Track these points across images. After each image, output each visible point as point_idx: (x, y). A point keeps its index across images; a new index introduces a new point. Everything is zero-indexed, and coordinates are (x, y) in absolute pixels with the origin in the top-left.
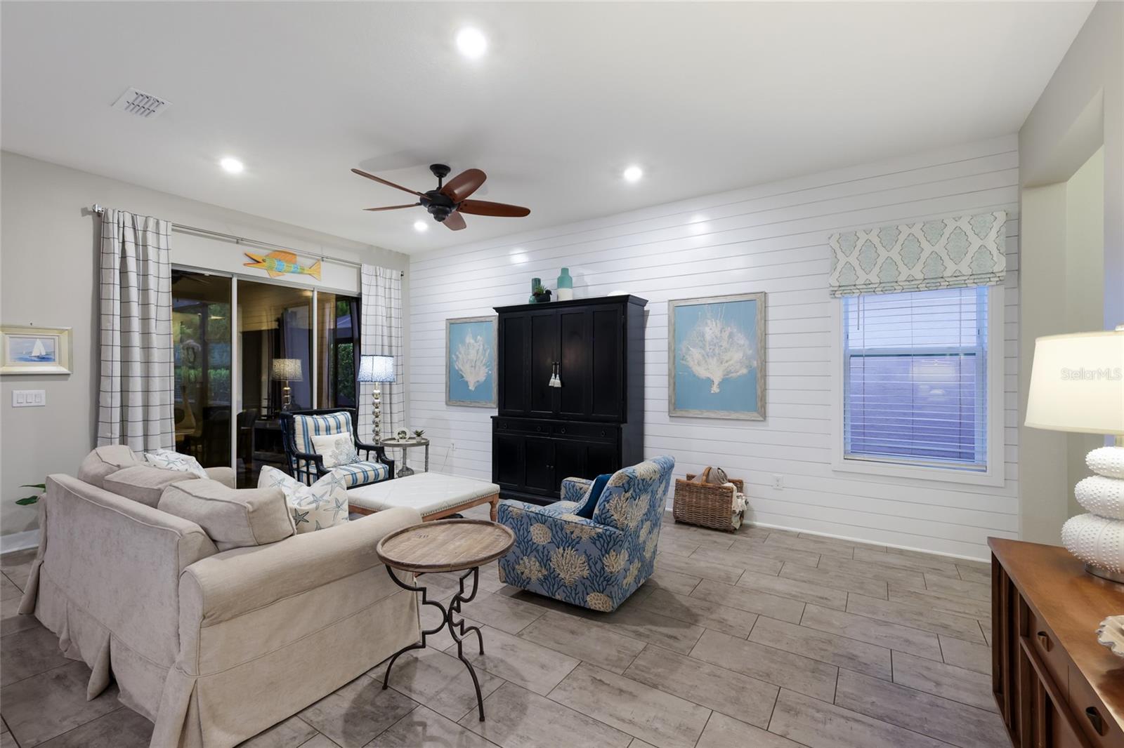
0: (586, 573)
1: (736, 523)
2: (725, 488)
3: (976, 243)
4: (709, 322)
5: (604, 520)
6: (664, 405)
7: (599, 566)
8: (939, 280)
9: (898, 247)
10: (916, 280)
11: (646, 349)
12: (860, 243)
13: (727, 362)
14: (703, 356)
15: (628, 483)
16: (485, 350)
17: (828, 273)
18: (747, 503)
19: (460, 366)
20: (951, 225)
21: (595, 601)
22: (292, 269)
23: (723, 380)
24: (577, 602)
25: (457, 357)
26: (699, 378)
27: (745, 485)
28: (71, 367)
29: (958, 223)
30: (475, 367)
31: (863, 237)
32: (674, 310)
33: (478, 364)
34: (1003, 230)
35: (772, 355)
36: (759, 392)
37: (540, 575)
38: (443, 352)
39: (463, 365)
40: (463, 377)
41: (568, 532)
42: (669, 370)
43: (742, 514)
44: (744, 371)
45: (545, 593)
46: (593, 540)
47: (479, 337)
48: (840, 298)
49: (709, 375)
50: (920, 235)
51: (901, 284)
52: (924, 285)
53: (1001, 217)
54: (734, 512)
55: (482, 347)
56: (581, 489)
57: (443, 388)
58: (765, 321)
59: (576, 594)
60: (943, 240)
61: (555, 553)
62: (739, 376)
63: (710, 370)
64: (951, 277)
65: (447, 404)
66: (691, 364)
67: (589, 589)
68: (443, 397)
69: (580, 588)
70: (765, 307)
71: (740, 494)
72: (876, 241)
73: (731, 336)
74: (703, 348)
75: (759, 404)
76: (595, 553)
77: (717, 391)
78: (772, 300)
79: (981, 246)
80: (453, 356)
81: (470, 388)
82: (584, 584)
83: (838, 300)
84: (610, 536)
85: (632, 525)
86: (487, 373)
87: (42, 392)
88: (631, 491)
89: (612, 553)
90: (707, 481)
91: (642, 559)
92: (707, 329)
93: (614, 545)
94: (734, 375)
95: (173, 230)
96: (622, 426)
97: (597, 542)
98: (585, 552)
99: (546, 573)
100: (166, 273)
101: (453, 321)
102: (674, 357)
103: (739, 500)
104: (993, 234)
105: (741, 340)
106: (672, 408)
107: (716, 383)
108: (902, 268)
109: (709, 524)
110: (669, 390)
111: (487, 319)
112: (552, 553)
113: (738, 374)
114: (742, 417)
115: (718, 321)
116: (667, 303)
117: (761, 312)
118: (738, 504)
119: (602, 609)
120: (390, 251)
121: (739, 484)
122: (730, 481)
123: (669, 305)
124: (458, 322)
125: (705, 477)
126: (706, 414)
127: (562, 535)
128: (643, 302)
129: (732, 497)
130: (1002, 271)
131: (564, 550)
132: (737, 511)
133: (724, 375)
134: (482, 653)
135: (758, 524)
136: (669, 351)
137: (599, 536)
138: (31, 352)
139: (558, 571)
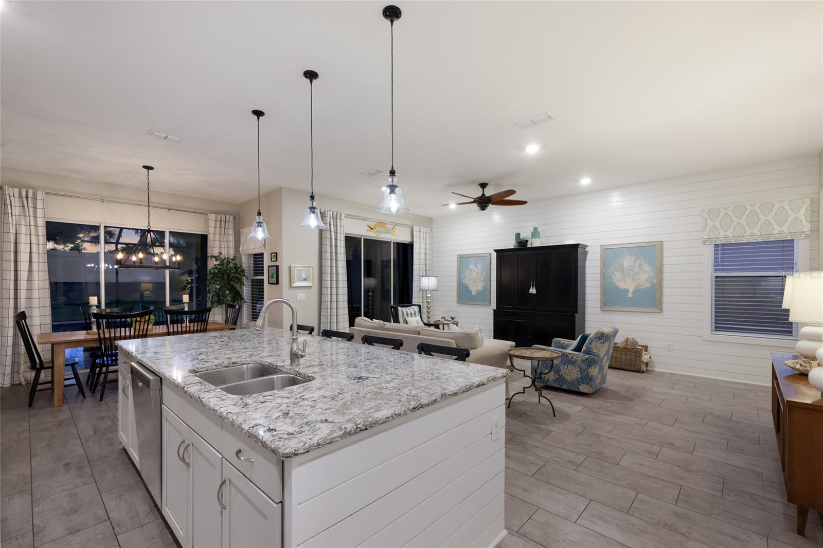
0: (579, 376)
1: (644, 368)
2: (638, 349)
3: (792, 215)
4: (626, 257)
5: (588, 352)
6: (598, 304)
7: (586, 373)
8: (770, 236)
9: (745, 217)
10: (756, 235)
11: (586, 273)
12: (721, 215)
13: (638, 280)
14: (623, 276)
15: (601, 336)
16: (482, 272)
17: (701, 231)
18: (650, 358)
19: (466, 282)
20: (777, 206)
21: (583, 388)
22: (385, 231)
23: (635, 290)
24: (574, 389)
25: (465, 277)
26: (619, 289)
27: (649, 348)
28: (313, 284)
29: (782, 204)
30: (476, 282)
31: (723, 212)
32: (604, 251)
33: (478, 280)
34: (809, 208)
35: (666, 276)
36: (658, 297)
37: (554, 378)
38: (455, 274)
39: (468, 281)
40: (468, 288)
41: (570, 358)
42: (601, 284)
43: (647, 364)
44: (648, 285)
45: (557, 386)
46: (583, 361)
47: (478, 265)
48: (709, 245)
49: (626, 287)
50: (758, 211)
51: (746, 237)
52: (760, 238)
53: (808, 201)
54: (643, 362)
55: (480, 271)
56: (564, 343)
57: (455, 294)
58: (662, 257)
59: (574, 385)
60: (773, 214)
61: (563, 367)
62: (645, 288)
63: (627, 284)
64: (777, 234)
65: (458, 303)
66: (615, 281)
67: (580, 383)
68: (455, 299)
69: (576, 383)
70: (662, 249)
71: (646, 353)
72: (731, 213)
73: (640, 265)
74: (623, 272)
75: (658, 304)
76: (584, 366)
77: (632, 296)
78: (665, 246)
79: (795, 217)
80: (462, 276)
81: (473, 294)
82: (578, 381)
83: (707, 246)
84: (592, 359)
85: (602, 355)
86: (484, 286)
87: (304, 294)
88: (602, 339)
89: (593, 367)
90: (626, 345)
91: (603, 374)
92: (625, 262)
93: (594, 363)
94: (642, 287)
95: (345, 217)
96: (576, 315)
97: (585, 362)
98: (579, 367)
99: (557, 377)
100: (343, 238)
101: (462, 256)
102: (604, 277)
103: (646, 356)
104: (803, 211)
105: (647, 267)
106: (602, 305)
107: (631, 291)
108: (747, 229)
109: (628, 368)
110: (601, 296)
111: (484, 255)
112: (561, 367)
113: (645, 287)
114: (647, 310)
115: (632, 257)
116: (600, 247)
117: (659, 252)
118: (645, 357)
119: (587, 392)
120: (424, 217)
121: (646, 348)
122: (639, 346)
123: (601, 248)
124: (465, 256)
125: (625, 343)
126: (624, 309)
127: (567, 360)
128: (585, 246)
129: (642, 353)
130: (808, 231)
131: (568, 366)
132: (645, 362)
133: (636, 287)
134: (539, 402)
135: (656, 370)
136: (601, 274)
137: (587, 359)
138: (301, 277)
139: (564, 375)
